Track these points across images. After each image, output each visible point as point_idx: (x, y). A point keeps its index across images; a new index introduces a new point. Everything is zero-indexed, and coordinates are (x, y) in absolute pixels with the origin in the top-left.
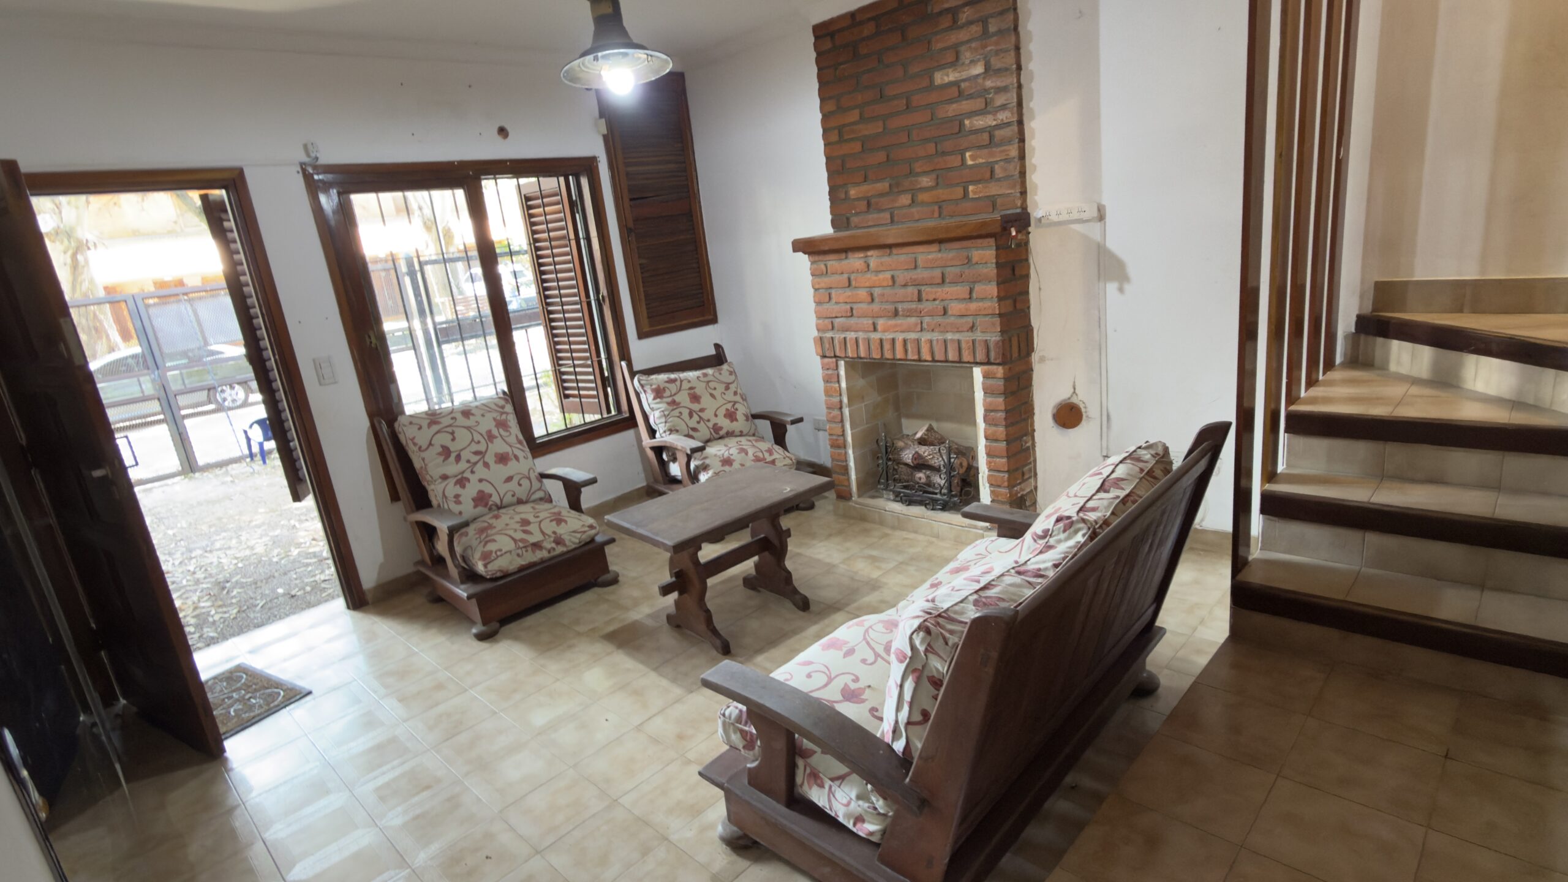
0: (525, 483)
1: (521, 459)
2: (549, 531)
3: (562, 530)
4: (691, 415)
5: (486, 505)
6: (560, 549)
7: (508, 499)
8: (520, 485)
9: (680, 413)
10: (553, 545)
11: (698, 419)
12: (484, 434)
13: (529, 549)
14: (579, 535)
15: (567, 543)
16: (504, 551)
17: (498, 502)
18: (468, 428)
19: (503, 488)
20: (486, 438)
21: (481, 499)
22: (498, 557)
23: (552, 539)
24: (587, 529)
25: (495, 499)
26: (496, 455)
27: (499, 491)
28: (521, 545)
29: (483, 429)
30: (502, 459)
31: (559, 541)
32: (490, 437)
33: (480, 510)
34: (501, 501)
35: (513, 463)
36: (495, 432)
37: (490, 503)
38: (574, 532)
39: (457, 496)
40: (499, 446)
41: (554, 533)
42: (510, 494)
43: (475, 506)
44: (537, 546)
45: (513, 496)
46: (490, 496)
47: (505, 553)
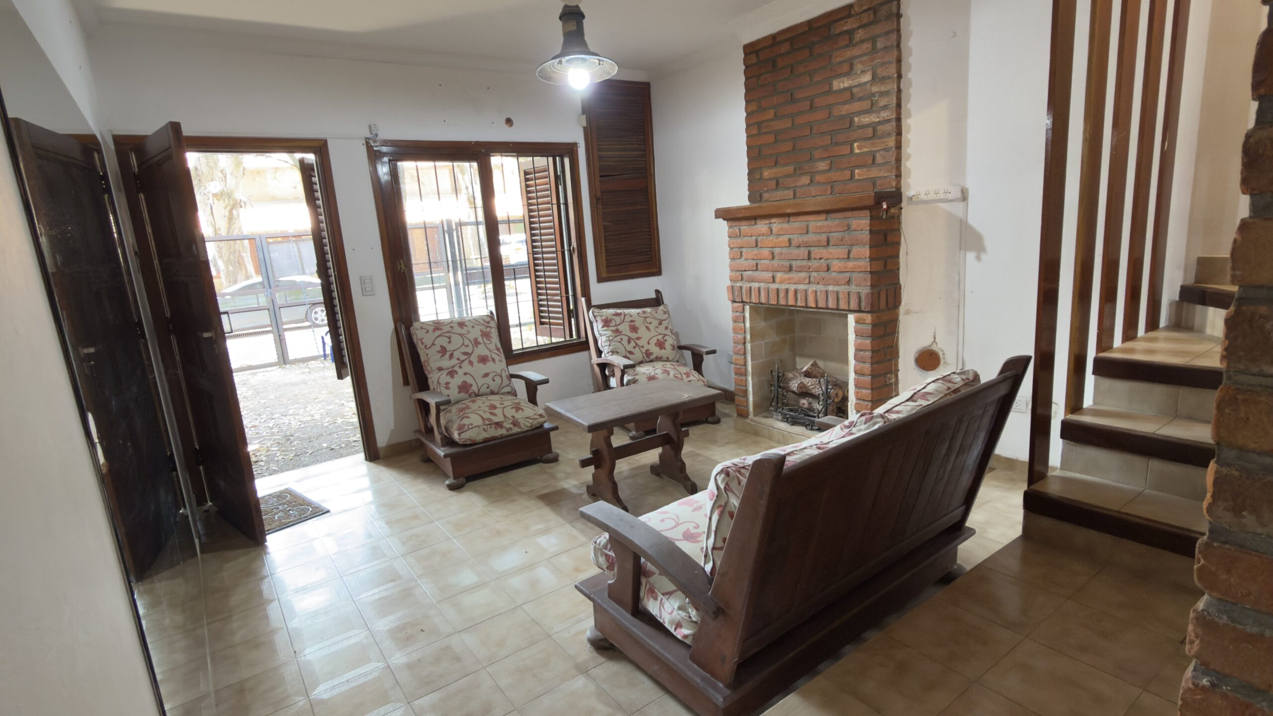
0: (498, 379)
1: (497, 361)
2: (509, 415)
3: (519, 415)
4: (629, 342)
5: (467, 392)
6: (516, 430)
7: (484, 390)
8: (494, 380)
9: (621, 339)
10: (511, 426)
11: (634, 345)
12: (472, 340)
13: (493, 426)
14: (531, 421)
15: (522, 425)
16: (474, 425)
17: (476, 391)
18: (461, 335)
19: (481, 381)
20: (473, 343)
21: (464, 387)
22: (469, 429)
23: (511, 421)
24: (538, 417)
25: (474, 388)
26: (479, 356)
27: (478, 383)
28: (487, 422)
29: (472, 336)
30: (483, 360)
31: (515, 423)
32: (476, 343)
33: (463, 395)
34: (479, 390)
35: (490, 364)
36: (480, 340)
37: (471, 391)
38: (528, 418)
39: (447, 383)
40: (481, 350)
41: (513, 417)
42: (486, 386)
43: (459, 392)
44: (499, 425)
45: (488, 388)
46: (471, 386)
47: (475, 427)
